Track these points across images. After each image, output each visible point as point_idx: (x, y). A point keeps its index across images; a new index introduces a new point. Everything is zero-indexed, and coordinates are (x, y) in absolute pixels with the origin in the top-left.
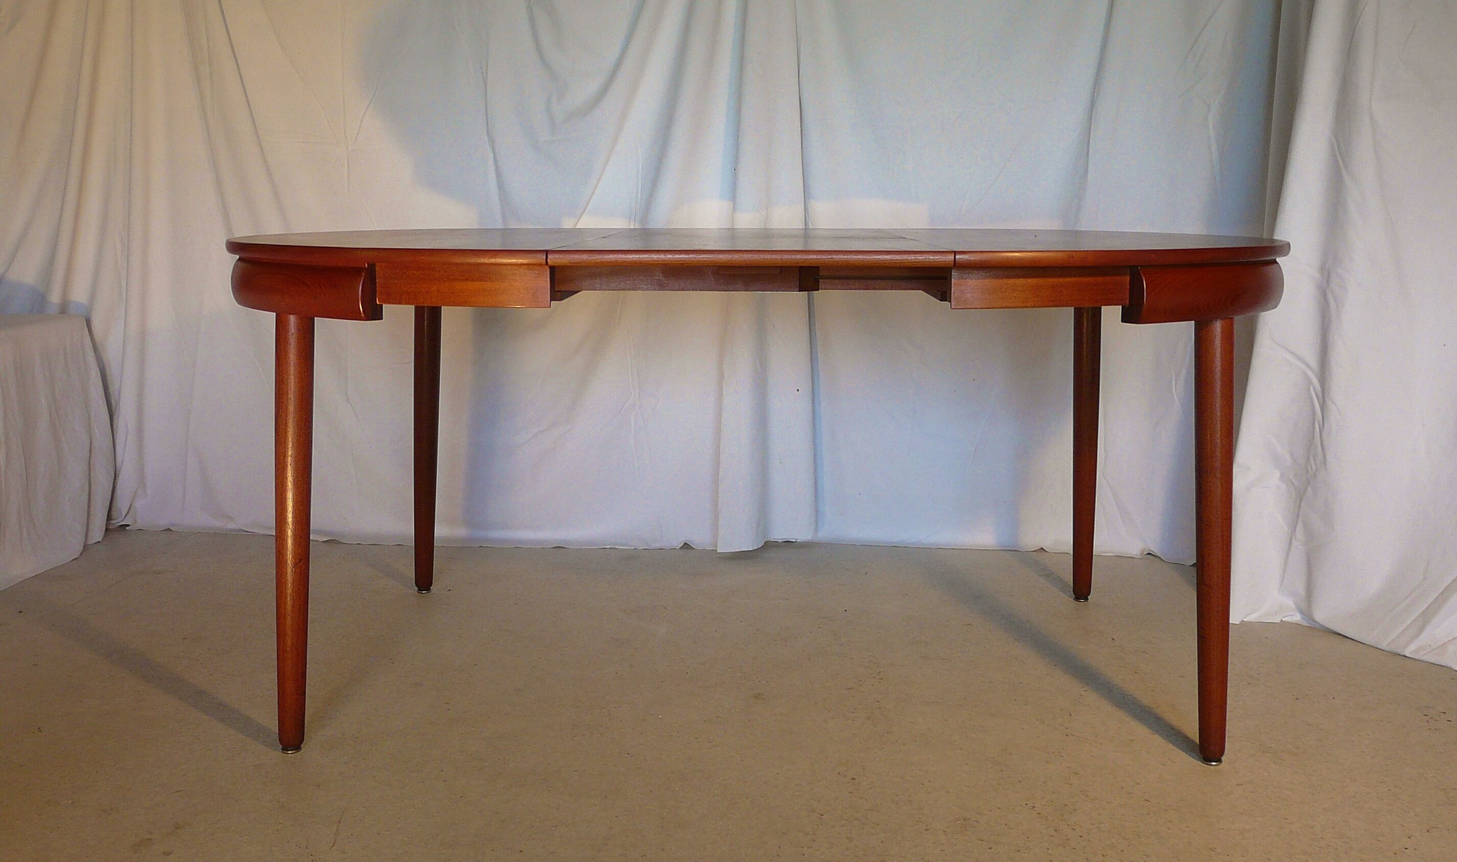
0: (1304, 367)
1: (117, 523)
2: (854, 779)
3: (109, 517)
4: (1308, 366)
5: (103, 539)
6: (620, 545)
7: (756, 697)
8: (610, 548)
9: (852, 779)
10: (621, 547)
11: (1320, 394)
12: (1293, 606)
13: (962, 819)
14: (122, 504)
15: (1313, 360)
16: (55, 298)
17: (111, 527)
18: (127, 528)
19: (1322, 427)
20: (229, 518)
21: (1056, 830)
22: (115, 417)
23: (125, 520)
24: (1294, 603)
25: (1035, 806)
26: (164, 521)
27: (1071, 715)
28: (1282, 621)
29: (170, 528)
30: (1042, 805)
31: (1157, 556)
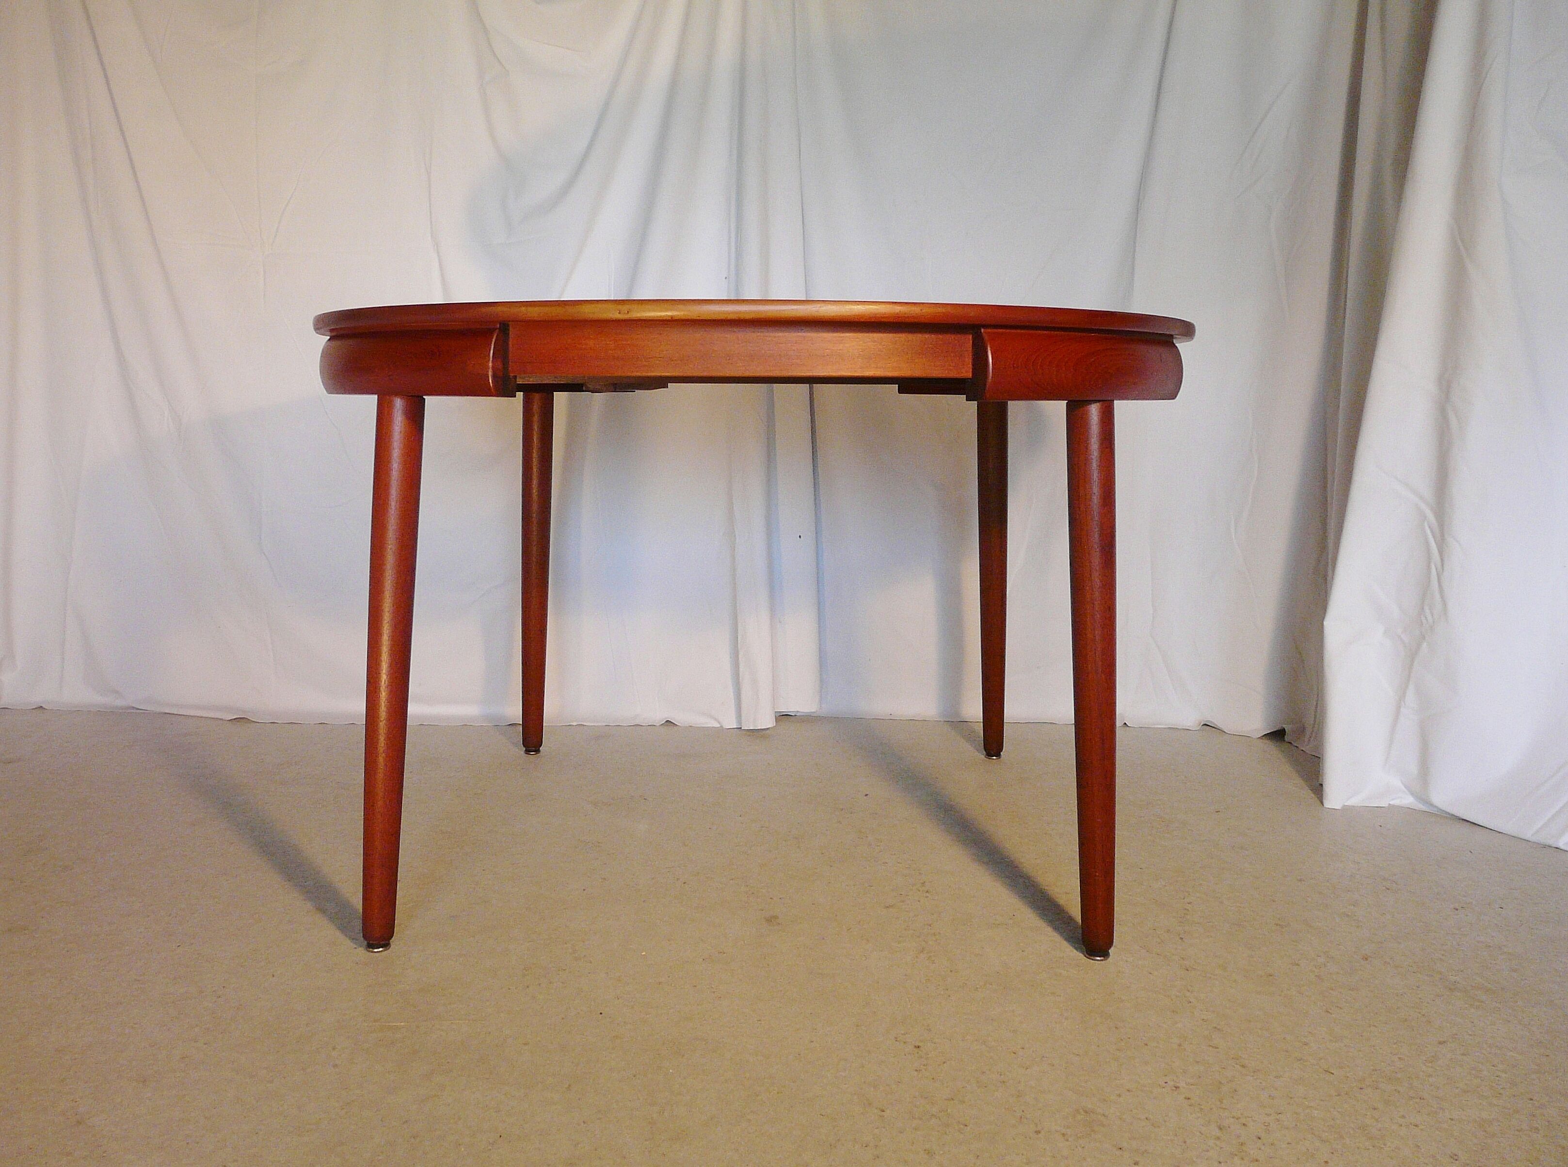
0: (1416, 499)
2: (919, 1047)
4: (1420, 497)
6: (588, 722)
7: (770, 920)
9: (915, 1047)
11: (1438, 534)
12: (1403, 788)
13: (1081, 1111)
15: (1428, 493)
19: (1441, 570)
21: (1220, 1128)
24: (1402, 783)
25: (1178, 1085)
26: (37, 698)
27: (1182, 939)
28: (1390, 804)
29: (42, 705)
30: (1188, 1084)
31: (1215, 727)
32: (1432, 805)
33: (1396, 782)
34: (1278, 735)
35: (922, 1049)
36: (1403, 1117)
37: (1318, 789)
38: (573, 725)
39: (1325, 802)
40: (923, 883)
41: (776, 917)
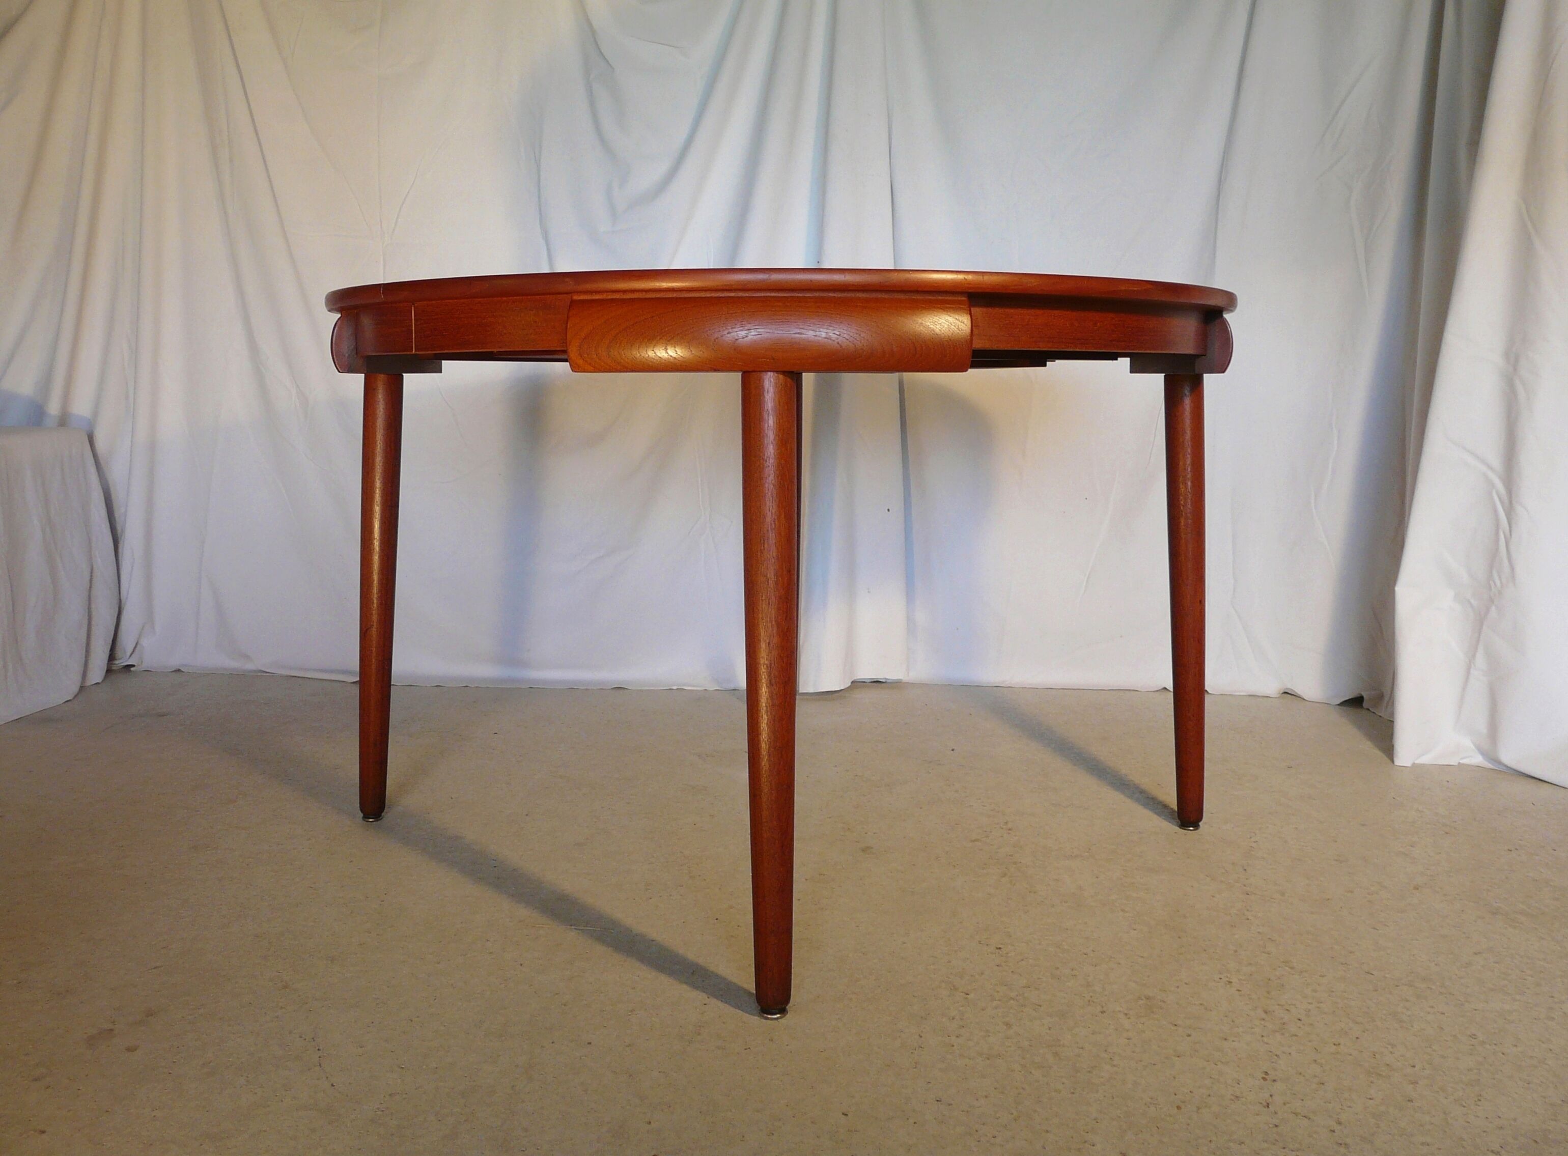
0: (1484, 469)
1: (121, 663)
2: (1000, 948)
3: (112, 657)
4: (1490, 467)
5: (103, 681)
6: (689, 686)
7: (864, 850)
8: (677, 689)
9: (997, 948)
10: (689, 688)
11: (1506, 501)
12: (1472, 746)
13: (1143, 998)
14: (127, 641)
15: (1496, 461)
16: (53, 408)
17: (114, 668)
18: (132, 669)
19: (1509, 536)
20: (247, 657)
21: (1266, 1012)
22: (120, 546)
23: (129, 660)
24: (1473, 743)
25: (1231, 980)
26: (174, 661)
27: (1245, 870)
28: (1459, 763)
29: (180, 668)
30: (1240, 980)
31: (1295, 694)
32: (1500, 763)
33: (1467, 742)
34: (1356, 702)
35: (1002, 950)
36: (1432, 1007)
37: (1388, 749)
38: (674, 689)
39: (1395, 759)
40: (1006, 823)
41: (868, 848)
